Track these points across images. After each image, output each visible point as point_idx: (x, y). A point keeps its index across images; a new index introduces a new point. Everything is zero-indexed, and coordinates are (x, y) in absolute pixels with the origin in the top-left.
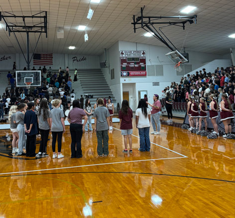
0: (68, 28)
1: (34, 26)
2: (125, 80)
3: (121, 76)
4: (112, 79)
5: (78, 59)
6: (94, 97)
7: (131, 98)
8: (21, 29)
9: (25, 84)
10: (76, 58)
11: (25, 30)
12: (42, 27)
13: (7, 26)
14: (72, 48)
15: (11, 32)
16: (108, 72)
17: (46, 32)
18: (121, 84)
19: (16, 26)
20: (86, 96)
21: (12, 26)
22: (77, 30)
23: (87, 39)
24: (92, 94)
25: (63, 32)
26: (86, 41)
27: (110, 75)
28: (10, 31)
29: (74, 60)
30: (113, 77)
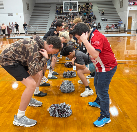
2: (131, 8)
3: (129, 5)
4: (120, 8)
6: (108, 20)
7: (134, 21)
9: (69, 11)
16: (118, 3)
18: (128, 11)
20: (103, 19)
24: (106, 18)
27: (119, 5)
30: (121, 6)
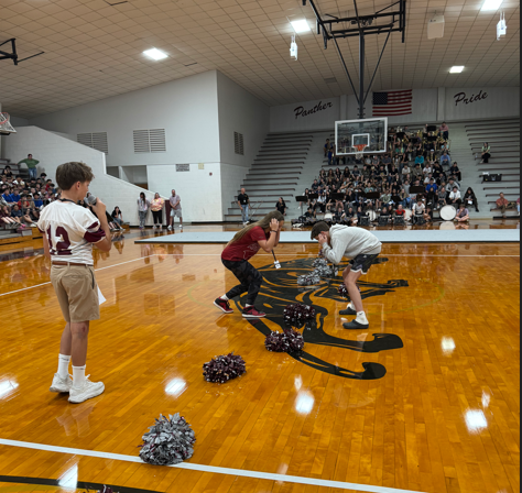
0: (454, 10)
1: (377, 15)
5: (468, 97)
6: (503, 178)
8: (348, 25)
9: (353, 150)
10: (462, 96)
11: (356, 26)
12: (394, 14)
13: (321, 22)
14: (456, 70)
15: (330, 38)
17: (402, 29)
19: (337, 20)
20: (485, 176)
21: (330, 22)
22: (476, 14)
23: (504, 33)
24: (498, 173)
25: (442, 20)
26: (502, 37)
28: (327, 37)
29: (458, 101)
